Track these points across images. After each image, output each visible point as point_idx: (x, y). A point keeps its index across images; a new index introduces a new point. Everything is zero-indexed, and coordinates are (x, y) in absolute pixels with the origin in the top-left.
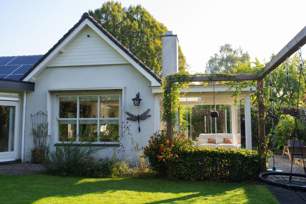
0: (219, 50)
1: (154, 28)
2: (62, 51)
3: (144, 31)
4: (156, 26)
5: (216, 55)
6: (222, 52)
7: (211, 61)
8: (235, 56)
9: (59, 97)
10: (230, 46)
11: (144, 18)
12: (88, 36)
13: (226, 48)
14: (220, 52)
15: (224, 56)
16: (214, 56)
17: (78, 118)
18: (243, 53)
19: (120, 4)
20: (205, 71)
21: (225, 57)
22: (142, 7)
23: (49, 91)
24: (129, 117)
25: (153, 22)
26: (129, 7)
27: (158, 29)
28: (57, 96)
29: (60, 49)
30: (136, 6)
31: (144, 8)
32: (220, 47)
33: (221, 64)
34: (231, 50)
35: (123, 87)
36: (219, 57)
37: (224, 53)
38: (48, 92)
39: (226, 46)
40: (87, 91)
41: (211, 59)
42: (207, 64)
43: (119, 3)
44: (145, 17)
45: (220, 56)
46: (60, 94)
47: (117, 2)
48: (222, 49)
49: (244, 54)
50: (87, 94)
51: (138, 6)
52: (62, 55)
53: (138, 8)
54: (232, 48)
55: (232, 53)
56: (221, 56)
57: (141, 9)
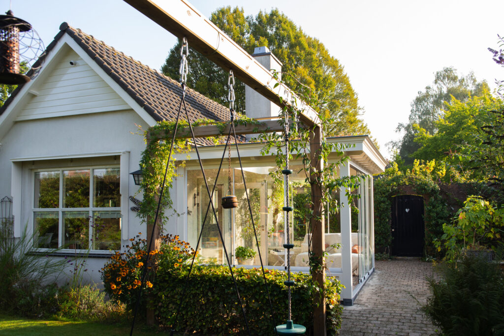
0: (434, 79)
1: (296, 47)
2: (34, 92)
3: (279, 54)
4: (300, 44)
5: (428, 88)
6: (439, 82)
7: (419, 101)
8: (462, 89)
9: (35, 173)
10: (454, 71)
11: (282, 32)
12: (72, 63)
13: (447, 75)
14: (436, 82)
15: (442, 89)
16: (424, 91)
17: (61, 209)
18: (477, 83)
19: (242, 11)
20: (409, 117)
21: (445, 91)
22: (280, 13)
23: (14, 163)
24: (135, 206)
25: (297, 37)
26: (257, 16)
27: (304, 49)
28: (32, 170)
29: (29, 90)
30: (269, 12)
31: (283, 15)
32: (435, 73)
33: (437, 103)
34: (454, 79)
35: (120, 151)
36: (435, 92)
37: (443, 85)
38: (12, 164)
39: (446, 71)
40: (72, 160)
41: (418, 96)
42: (412, 106)
43: (240, 9)
44: (283, 30)
45: (435, 90)
46: (33, 167)
47: (237, 8)
48: (439, 78)
49: (478, 85)
50: (72, 165)
51: (272, 12)
52: (36, 99)
53: (274, 14)
54: (456, 75)
55: (458, 84)
56: (437, 91)
57: (277, 16)
